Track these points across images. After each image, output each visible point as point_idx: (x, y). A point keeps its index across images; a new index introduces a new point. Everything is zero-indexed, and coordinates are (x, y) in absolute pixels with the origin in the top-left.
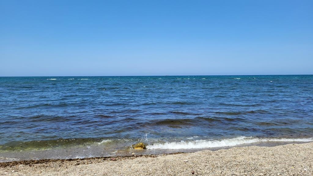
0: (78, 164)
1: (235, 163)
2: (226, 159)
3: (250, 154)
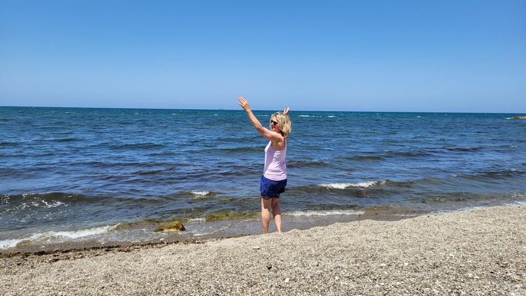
0: (56, 260)
1: (340, 249)
2: (324, 242)
3: (363, 232)
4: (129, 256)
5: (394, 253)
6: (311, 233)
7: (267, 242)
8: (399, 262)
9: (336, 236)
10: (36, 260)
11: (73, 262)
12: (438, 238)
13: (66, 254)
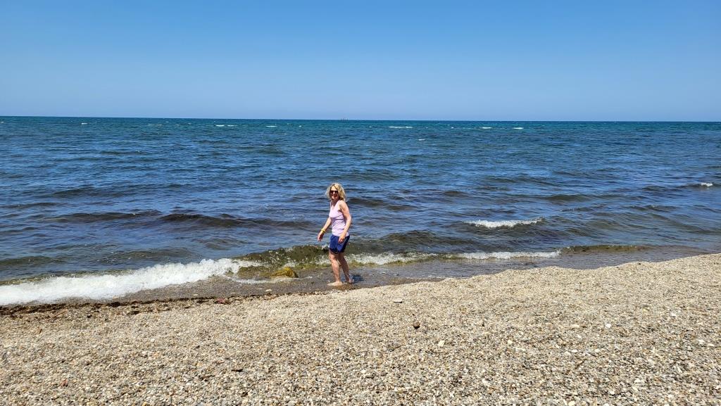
0: (136, 313)
1: (513, 304)
2: (491, 295)
3: (546, 283)
4: (229, 309)
5: (591, 310)
6: (472, 283)
7: (412, 293)
8: (597, 323)
9: (508, 287)
10: (110, 312)
11: (157, 314)
12: (654, 292)
13: (148, 305)
